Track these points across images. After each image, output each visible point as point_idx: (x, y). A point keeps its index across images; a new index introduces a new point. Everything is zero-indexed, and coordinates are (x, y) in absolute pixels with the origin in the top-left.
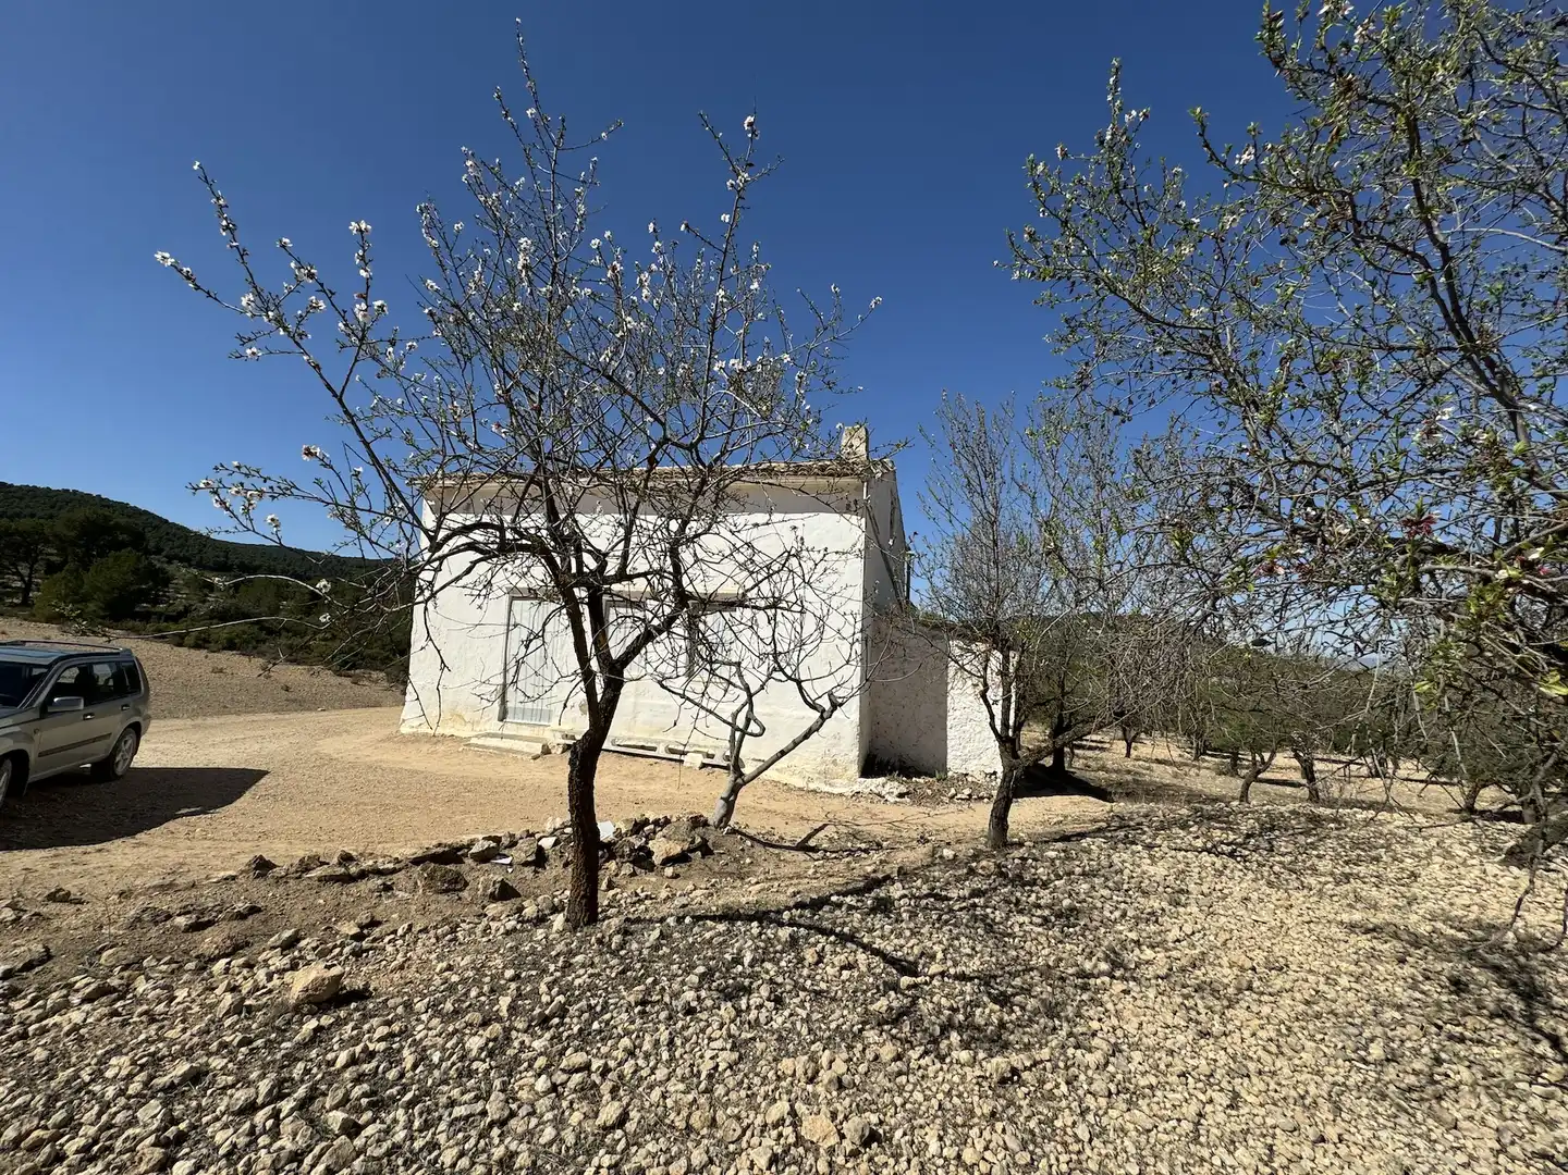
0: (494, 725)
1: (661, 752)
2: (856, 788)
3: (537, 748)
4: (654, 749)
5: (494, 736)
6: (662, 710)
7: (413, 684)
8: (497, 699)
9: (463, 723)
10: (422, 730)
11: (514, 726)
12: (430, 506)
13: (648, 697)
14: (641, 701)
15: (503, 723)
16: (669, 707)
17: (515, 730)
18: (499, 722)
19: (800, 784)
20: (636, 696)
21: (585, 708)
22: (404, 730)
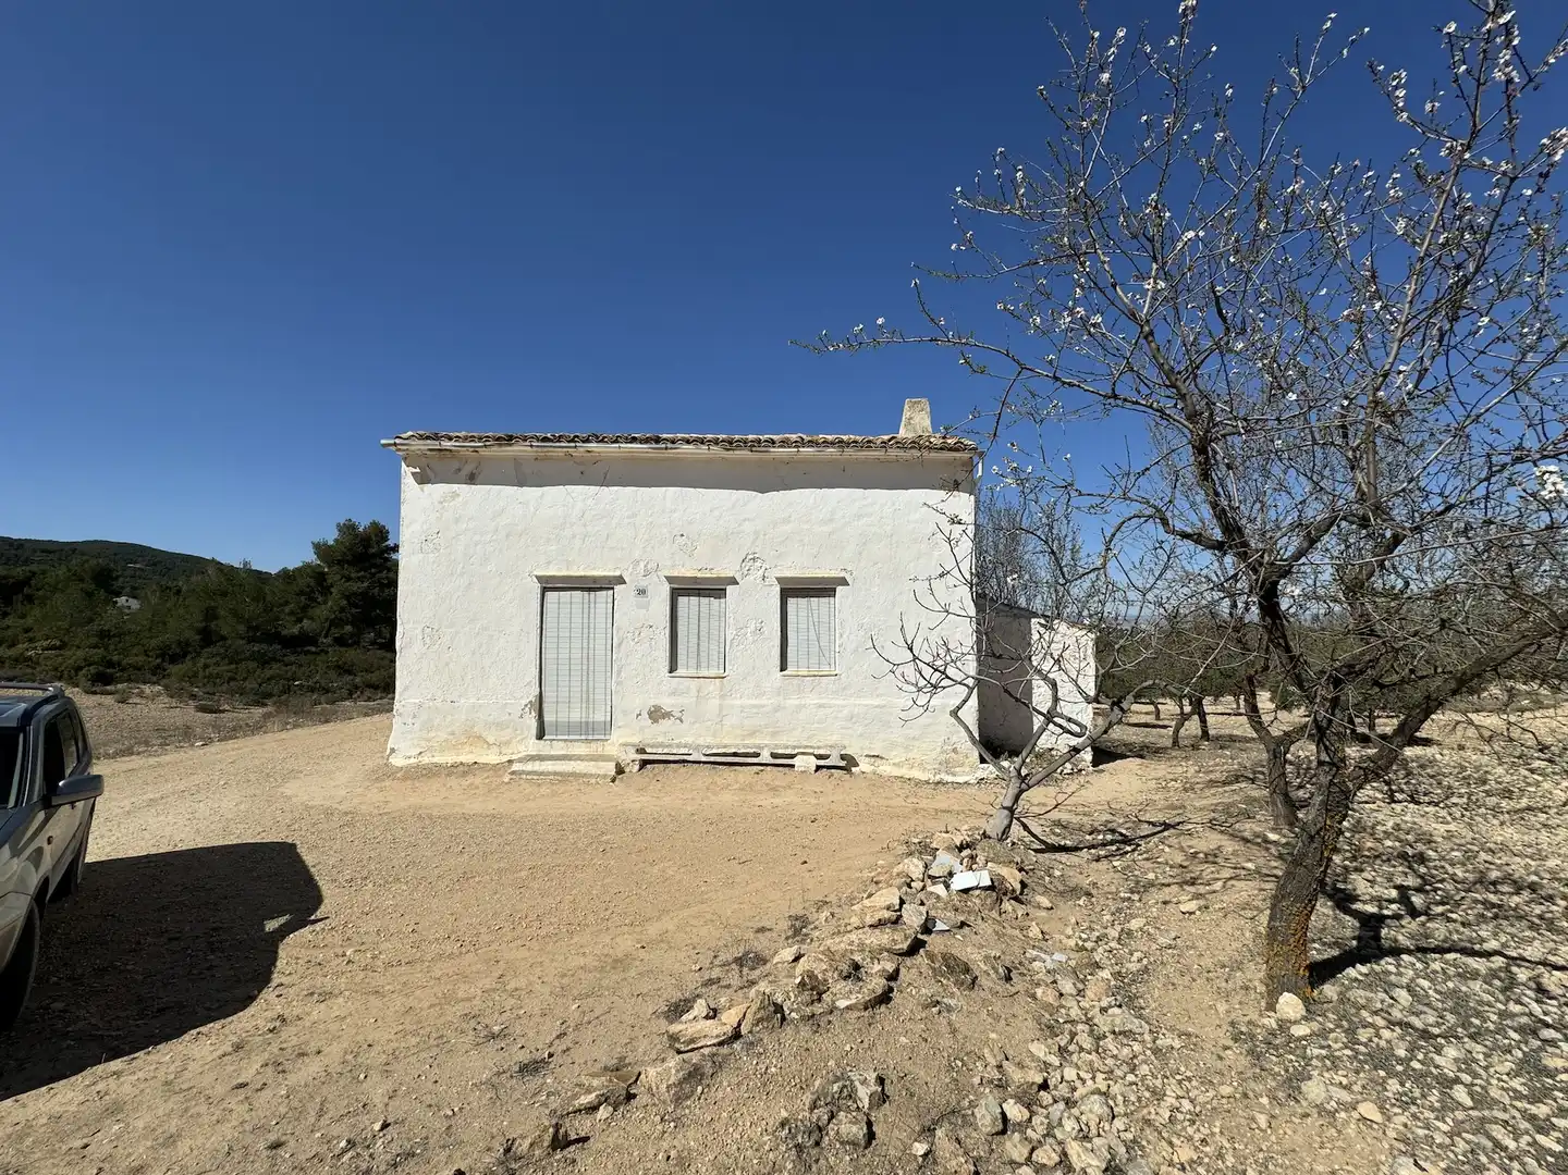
0: (533, 746)
1: (765, 757)
2: (980, 774)
3: (611, 769)
4: (758, 755)
5: (532, 758)
6: (755, 710)
7: (403, 703)
8: (533, 713)
9: (485, 746)
10: (426, 760)
11: (562, 744)
12: (413, 474)
13: (736, 698)
14: (728, 702)
15: (542, 742)
16: (763, 706)
17: (559, 749)
18: (537, 741)
19: (924, 777)
20: (722, 697)
21: (657, 714)
22: (397, 761)
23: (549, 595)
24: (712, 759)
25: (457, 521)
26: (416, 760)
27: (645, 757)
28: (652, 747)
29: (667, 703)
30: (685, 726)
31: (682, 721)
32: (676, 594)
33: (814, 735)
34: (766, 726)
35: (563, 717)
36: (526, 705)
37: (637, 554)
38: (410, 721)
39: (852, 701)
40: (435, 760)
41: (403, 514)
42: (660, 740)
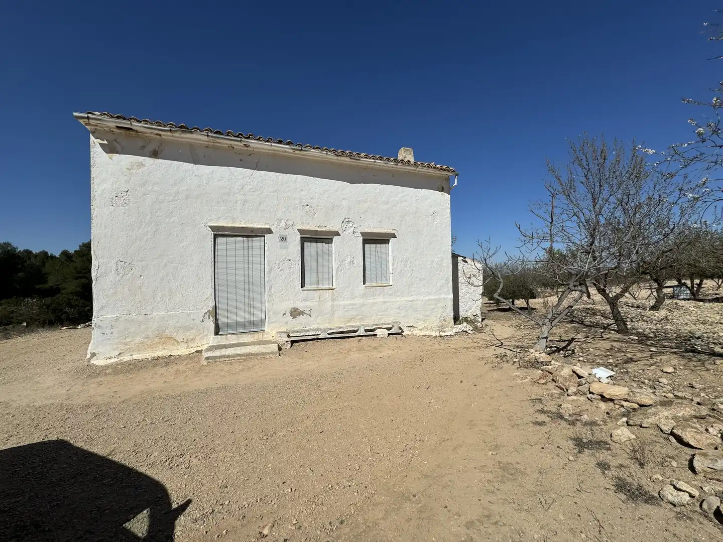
0: (214, 340)
1: (361, 332)
2: (454, 330)
3: (275, 347)
4: (356, 331)
5: (217, 348)
6: (351, 307)
7: (101, 318)
8: (211, 317)
9: (175, 343)
10: (126, 358)
11: (234, 336)
12: (101, 145)
13: (341, 300)
14: (336, 303)
15: (220, 337)
16: (355, 304)
17: (233, 340)
18: (216, 336)
19: (433, 334)
20: (333, 300)
21: (295, 313)
22: (98, 362)
23: (219, 239)
24: (333, 336)
25: (144, 184)
26: (116, 360)
27: (293, 339)
28: (293, 333)
29: (300, 306)
30: (312, 319)
31: (310, 316)
32: (303, 240)
33: (382, 318)
34: (357, 315)
35: (232, 320)
36: (206, 313)
37: (279, 216)
38: (108, 331)
39: (398, 299)
40: (135, 357)
41: (93, 175)
42: (298, 328)
